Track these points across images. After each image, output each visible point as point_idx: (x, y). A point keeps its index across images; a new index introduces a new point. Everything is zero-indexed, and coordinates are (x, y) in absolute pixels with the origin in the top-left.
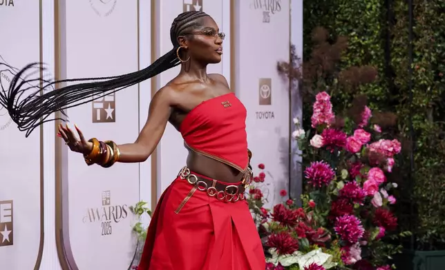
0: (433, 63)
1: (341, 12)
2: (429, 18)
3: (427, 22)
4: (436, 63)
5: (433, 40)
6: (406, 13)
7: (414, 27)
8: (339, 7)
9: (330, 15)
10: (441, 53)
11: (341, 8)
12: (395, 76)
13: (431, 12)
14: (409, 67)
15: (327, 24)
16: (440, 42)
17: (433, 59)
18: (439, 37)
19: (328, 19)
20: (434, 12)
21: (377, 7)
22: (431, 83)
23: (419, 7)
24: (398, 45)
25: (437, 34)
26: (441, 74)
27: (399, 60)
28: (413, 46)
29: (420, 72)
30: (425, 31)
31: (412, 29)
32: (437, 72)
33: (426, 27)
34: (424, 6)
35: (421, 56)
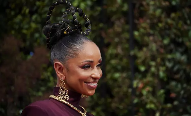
0: (161, 80)
1: (39, 11)
2: (155, 21)
3: (153, 26)
4: (165, 79)
5: (162, 51)
6: (125, 14)
7: (136, 33)
8: (35, 5)
9: (24, 15)
10: (173, 67)
11: (38, 7)
12: (112, 97)
13: (158, 12)
14: (131, 86)
15: (21, 29)
16: (171, 52)
17: (161, 74)
18: (169, 45)
19: (21, 21)
20: (162, 13)
21: (87, 5)
22: (160, 107)
23: (142, 5)
24: (116, 56)
25: (166, 42)
26: (173, 95)
27: (117, 75)
28: (135, 57)
29: (145, 92)
30: (151, 38)
31: (132, 35)
32: (168, 93)
33: (151, 32)
34: (148, 4)
35: (147, 71)
